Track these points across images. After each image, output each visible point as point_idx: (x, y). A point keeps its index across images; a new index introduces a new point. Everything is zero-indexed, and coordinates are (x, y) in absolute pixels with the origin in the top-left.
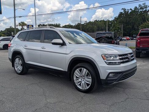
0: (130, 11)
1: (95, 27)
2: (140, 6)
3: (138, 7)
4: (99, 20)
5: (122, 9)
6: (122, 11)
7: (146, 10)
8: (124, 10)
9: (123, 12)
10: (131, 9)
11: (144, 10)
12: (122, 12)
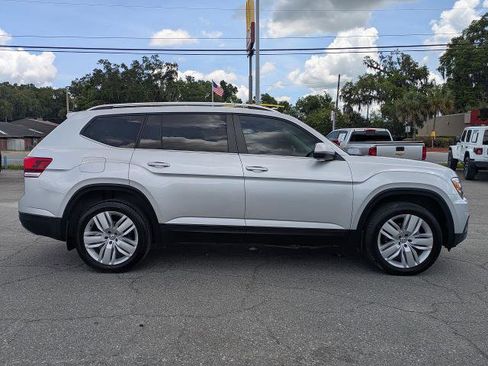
0: (122, 70)
1: (6, 103)
2: (145, 60)
3: (141, 63)
4: (15, 85)
5: (101, 61)
6: (101, 67)
7: (160, 74)
8: (107, 64)
9: (104, 71)
10: (123, 66)
11: (156, 72)
12: (100, 71)
